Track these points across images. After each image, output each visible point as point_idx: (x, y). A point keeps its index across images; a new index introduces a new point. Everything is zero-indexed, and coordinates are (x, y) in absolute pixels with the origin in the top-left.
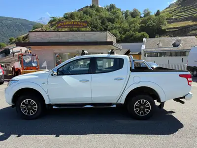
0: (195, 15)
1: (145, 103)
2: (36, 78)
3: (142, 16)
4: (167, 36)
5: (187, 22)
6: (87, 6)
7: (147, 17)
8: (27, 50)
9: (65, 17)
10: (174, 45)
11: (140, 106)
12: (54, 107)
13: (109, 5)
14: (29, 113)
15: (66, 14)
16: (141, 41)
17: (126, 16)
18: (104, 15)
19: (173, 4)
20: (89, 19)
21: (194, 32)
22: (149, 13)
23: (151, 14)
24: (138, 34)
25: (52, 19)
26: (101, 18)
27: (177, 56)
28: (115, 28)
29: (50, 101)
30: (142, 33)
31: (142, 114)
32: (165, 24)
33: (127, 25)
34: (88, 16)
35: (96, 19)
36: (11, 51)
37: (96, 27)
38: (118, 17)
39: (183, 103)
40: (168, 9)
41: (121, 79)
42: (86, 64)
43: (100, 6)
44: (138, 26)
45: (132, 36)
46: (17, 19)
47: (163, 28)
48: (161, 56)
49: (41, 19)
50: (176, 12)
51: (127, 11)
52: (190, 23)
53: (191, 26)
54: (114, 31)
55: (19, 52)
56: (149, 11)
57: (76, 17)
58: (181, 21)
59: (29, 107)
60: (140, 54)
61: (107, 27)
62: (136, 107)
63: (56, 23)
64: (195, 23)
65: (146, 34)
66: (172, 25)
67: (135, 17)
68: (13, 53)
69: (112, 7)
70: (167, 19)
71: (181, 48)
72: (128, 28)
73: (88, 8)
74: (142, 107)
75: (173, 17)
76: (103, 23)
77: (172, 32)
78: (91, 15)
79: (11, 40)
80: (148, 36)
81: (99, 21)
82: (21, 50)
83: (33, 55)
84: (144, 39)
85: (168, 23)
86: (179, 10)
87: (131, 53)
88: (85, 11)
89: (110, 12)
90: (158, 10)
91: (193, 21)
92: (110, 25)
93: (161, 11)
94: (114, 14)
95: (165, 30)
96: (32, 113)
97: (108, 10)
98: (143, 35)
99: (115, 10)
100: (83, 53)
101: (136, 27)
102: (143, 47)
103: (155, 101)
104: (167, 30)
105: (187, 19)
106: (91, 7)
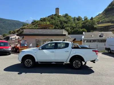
0: (112, 20)
1: (78, 62)
2: (32, 51)
3: (83, 20)
4: (97, 31)
5: (108, 23)
6: (53, 15)
7: (86, 21)
8: (19, 38)
9: (40, 20)
10: (100, 36)
11: (76, 63)
12: (39, 63)
13: (65, 14)
14: (28, 65)
15: (41, 18)
16: (82, 34)
17: (74, 20)
18: (62, 19)
19: (100, 14)
20: (54, 21)
21: (112, 29)
22: (87, 18)
23: (88, 19)
24: (81, 30)
25: (33, 21)
26: (60, 21)
27: (102, 42)
28: (68, 26)
29: (37, 60)
30: (83, 29)
31: (77, 67)
32: (96, 25)
33: (74, 24)
34: (53, 20)
35: (58, 22)
36: (10, 38)
37: (57, 26)
38: (70, 21)
39: (94, 62)
40: (97, 17)
41: (68, 52)
42: (52, 45)
43: (60, 15)
44: (81, 25)
45: (77, 31)
46: (14, 21)
47: (95, 26)
48: (93, 42)
49: (27, 21)
50: (102, 18)
51: (75, 17)
52: (110, 24)
53: (111, 26)
54: (67, 28)
55: (14, 38)
56: (87, 17)
57: (46, 20)
58: (105, 23)
59: (29, 63)
60: (81, 40)
61: (63, 25)
62: (74, 64)
63: (36, 23)
64: (113, 24)
65: (85, 30)
66: (100, 25)
67: (79, 21)
68: (11, 39)
69: (66, 15)
70: (97, 22)
71: (104, 38)
72: (75, 27)
73: (53, 16)
74: (77, 64)
75: (100, 21)
76: (61, 23)
77: (100, 29)
78: (55, 19)
79: (10, 32)
80: (86, 31)
81: (59, 23)
82: (16, 37)
83: (25, 41)
84: (84, 33)
85: (98, 24)
86: (104, 17)
87: (76, 40)
88: (52, 17)
89: (65, 18)
90: (92, 17)
91: (112, 23)
92: (65, 25)
93: (93, 17)
94: (67, 19)
95: (96, 28)
96: (29, 65)
97: (64, 17)
98: (84, 30)
99: (68, 17)
100: (52, 41)
101: (80, 26)
102: (83, 37)
103: (83, 62)
104: (97, 28)
105: (108, 22)
106: (55, 15)
